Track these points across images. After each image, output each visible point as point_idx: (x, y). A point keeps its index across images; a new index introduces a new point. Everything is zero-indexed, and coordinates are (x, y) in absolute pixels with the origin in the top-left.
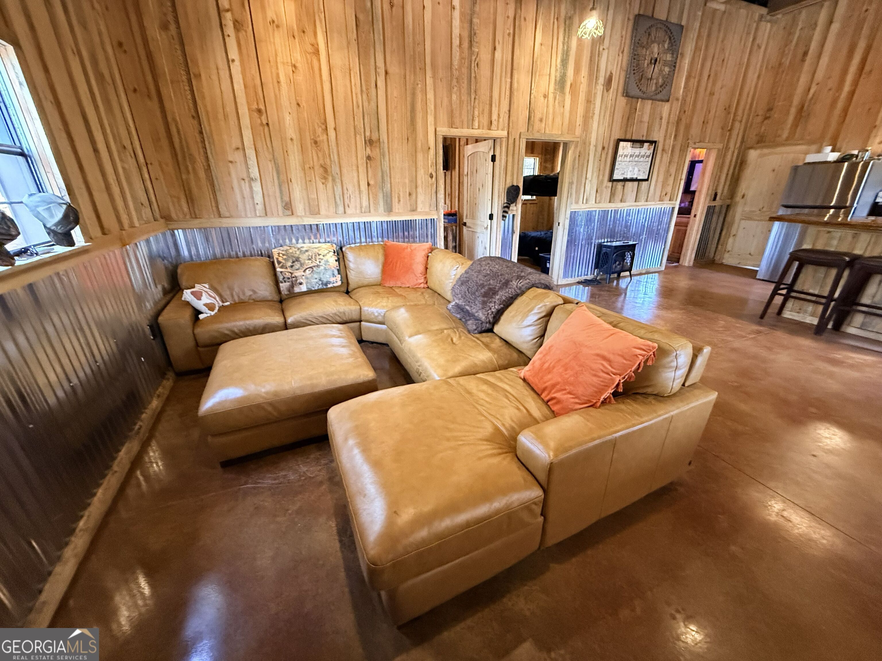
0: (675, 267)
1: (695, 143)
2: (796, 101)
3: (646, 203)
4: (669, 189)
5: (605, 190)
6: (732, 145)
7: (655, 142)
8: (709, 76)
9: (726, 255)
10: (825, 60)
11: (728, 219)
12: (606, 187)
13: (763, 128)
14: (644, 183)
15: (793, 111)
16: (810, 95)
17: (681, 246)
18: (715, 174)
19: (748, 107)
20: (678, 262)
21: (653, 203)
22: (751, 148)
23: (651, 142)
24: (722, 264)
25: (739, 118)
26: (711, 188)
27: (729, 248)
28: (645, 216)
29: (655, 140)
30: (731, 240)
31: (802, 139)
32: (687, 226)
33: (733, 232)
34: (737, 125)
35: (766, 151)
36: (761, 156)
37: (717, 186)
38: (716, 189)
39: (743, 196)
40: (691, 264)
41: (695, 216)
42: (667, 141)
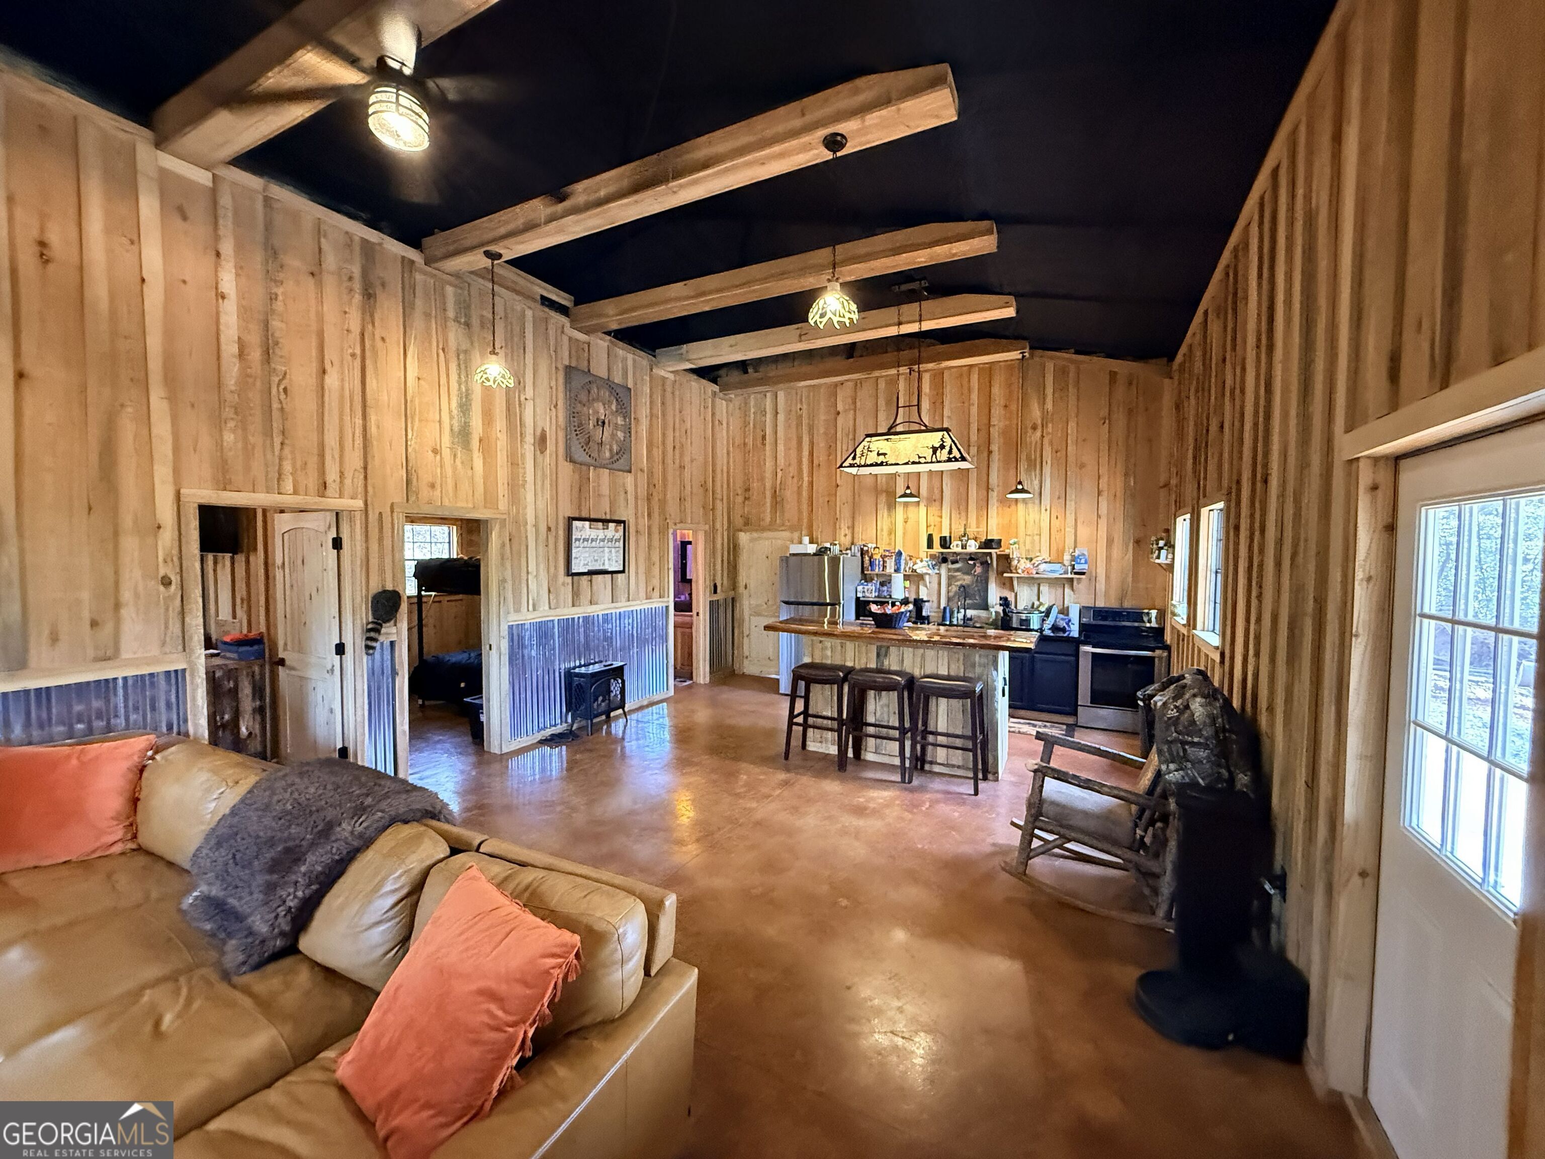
0: (690, 687)
1: (675, 524)
2: (768, 484)
3: (628, 603)
4: (656, 582)
5: (562, 588)
6: (718, 525)
7: (624, 522)
8: (674, 447)
9: (746, 662)
10: (781, 447)
11: (737, 615)
12: (563, 584)
13: (746, 509)
14: (620, 575)
15: (768, 494)
16: (778, 482)
17: (690, 654)
18: (708, 561)
19: (725, 486)
20: (691, 679)
21: (638, 602)
22: (741, 531)
23: (618, 522)
24: (744, 675)
25: (719, 496)
26: (707, 576)
27: (746, 653)
28: (631, 621)
29: (624, 519)
30: (746, 640)
31: (783, 525)
32: (691, 628)
33: (746, 632)
34: (719, 504)
35: (755, 535)
36: (752, 540)
37: (714, 576)
38: (714, 580)
39: (746, 587)
40: (708, 680)
41: (698, 614)
42: (640, 520)
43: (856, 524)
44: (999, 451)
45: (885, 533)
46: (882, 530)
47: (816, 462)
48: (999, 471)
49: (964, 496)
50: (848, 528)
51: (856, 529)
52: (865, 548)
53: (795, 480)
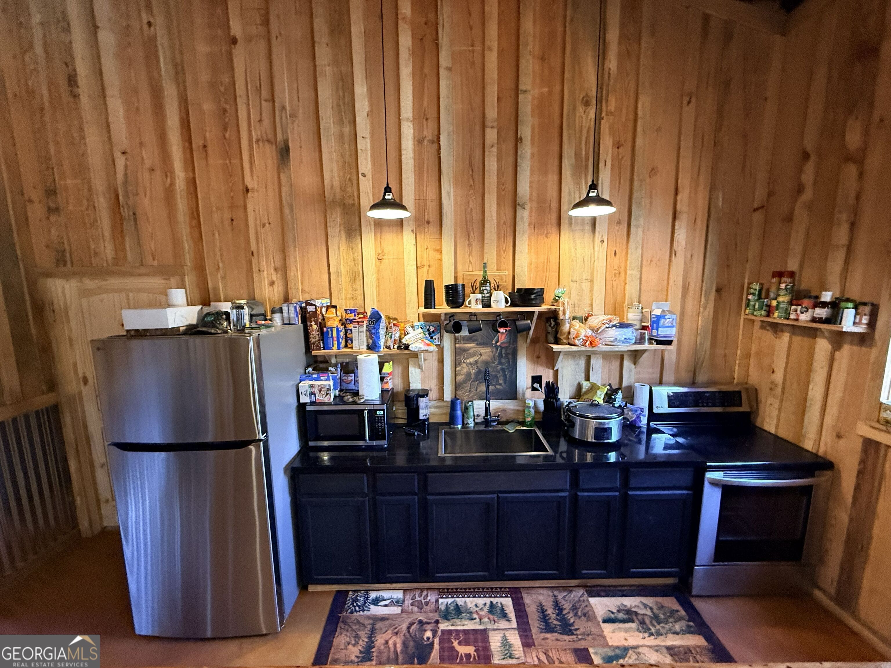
2: (98, 182)
9: (107, 510)
15: (101, 202)
22: (48, 276)
43: (291, 262)
44: (532, 139)
45: (344, 280)
46: (338, 274)
47: (197, 142)
48: (531, 174)
49: (476, 216)
50: (276, 270)
51: (292, 274)
52: (310, 309)
53: (158, 175)
